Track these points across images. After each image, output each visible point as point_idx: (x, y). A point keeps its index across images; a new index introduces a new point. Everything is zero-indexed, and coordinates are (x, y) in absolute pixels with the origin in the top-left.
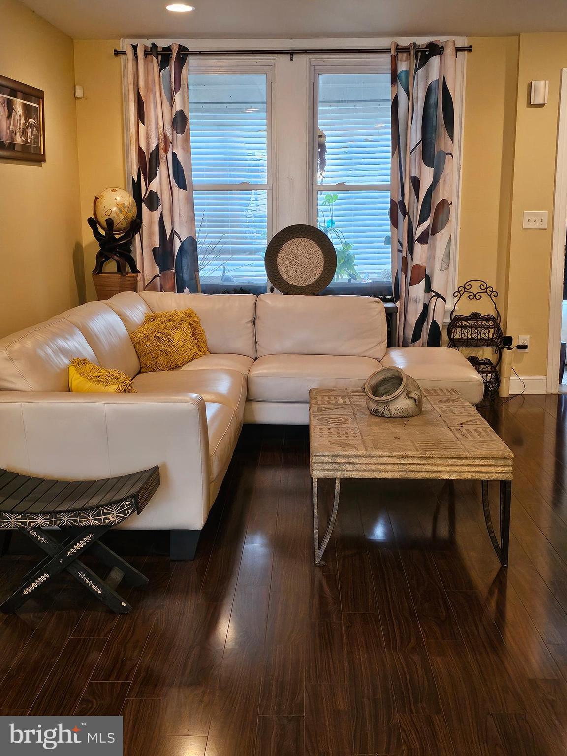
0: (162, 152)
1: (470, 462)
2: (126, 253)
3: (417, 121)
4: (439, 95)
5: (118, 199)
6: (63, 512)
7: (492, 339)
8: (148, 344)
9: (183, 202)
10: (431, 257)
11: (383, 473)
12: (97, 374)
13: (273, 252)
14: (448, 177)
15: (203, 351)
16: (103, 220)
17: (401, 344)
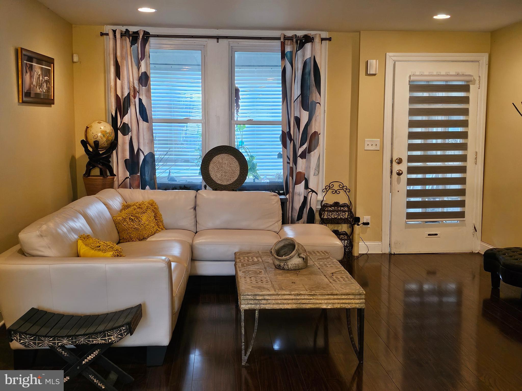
0: (132, 98)
1: (339, 297)
2: (106, 163)
3: (298, 82)
4: (311, 67)
5: (102, 128)
6: (81, 335)
7: (347, 218)
8: (125, 224)
9: (146, 130)
10: (308, 167)
11: (286, 305)
12: (98, 245)
13: (206, 163)
14: (318, 118)
15: (160, 228)
16: (91, 141)
17: (290, 222)
